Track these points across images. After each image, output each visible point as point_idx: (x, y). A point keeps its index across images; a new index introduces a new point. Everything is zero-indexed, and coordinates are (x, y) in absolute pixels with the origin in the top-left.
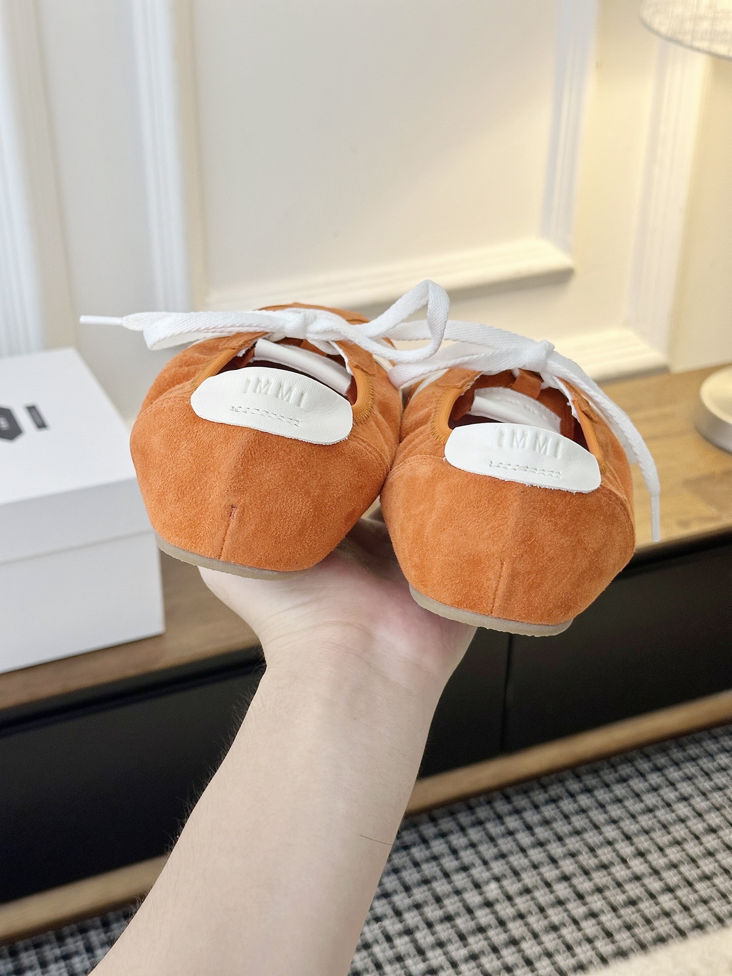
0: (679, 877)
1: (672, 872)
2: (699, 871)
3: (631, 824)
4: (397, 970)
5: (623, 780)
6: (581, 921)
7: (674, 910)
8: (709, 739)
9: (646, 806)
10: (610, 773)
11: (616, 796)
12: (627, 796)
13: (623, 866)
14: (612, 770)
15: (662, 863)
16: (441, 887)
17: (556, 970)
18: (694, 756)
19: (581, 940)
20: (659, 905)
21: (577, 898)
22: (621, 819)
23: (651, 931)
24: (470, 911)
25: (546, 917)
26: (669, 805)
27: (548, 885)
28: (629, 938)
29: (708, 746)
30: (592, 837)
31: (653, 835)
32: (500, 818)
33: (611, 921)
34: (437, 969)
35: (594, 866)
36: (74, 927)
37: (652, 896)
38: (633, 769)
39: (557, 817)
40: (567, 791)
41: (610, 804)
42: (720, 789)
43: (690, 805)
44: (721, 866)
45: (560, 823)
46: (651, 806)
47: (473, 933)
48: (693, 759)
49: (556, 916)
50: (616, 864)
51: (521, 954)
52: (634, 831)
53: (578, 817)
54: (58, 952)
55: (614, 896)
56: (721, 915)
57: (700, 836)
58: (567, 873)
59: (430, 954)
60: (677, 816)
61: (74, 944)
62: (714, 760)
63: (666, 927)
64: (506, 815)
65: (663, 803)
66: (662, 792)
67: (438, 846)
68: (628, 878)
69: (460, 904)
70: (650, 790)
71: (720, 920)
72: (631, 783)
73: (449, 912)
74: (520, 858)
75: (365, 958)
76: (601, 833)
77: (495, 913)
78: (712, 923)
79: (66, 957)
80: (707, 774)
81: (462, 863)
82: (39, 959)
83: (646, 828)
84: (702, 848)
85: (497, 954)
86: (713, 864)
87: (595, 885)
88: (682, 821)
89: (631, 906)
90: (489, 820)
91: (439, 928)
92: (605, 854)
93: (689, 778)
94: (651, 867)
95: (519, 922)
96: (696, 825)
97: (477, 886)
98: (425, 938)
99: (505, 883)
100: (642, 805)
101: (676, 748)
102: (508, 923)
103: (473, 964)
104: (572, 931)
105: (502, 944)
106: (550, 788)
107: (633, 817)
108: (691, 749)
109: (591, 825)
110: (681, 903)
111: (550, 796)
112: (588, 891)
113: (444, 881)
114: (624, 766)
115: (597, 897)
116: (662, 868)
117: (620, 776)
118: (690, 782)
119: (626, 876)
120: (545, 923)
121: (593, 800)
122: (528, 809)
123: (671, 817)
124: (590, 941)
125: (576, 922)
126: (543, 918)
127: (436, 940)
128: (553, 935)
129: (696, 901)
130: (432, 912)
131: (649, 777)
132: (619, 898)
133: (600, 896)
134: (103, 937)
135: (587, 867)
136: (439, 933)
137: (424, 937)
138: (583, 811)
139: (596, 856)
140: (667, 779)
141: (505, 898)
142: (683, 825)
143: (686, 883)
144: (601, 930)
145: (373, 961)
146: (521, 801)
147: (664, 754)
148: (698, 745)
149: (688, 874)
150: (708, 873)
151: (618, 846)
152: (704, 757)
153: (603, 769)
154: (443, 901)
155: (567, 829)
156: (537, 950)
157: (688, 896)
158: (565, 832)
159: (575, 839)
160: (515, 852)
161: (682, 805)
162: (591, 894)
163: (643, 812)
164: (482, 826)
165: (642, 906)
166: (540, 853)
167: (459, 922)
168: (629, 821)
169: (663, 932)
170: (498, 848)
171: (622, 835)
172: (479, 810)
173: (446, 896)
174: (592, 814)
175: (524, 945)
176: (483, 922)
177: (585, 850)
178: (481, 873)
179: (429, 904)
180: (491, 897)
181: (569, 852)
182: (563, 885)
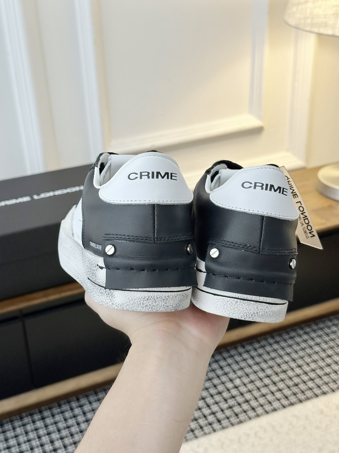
0: (316, 374)
1: (313, 373)
2: (324, 372)
3: (295, 356)
4: (198, 413)
5: (292, 338)
6: (275, 392)
7: (314, 387)
8: (328, 321)
9: (302, 348)
11: (289, 344)
12: (294, 344)
13: (292, 371)
14: (287, 334)
15: (308, 370)
16: (216, 381)
17: (264, 411)
18: (322, 328)
19: (275, 400)
20: (307, 386)
21: (272, 384)
22: (291, 353)
23: (304, 395)
24: (228, 390)
25: (260, 391)
26: (311, 347)
27: (261, 379)
28: (294, 398)
29: (327, 323)
30: (279, 360)
31: (304, 358)
32: (240, 354)
33: (287, 392)
34: (215, 412)
35: (279, 371)
36: (65, 401)
37: (305, 382)
38: (296, 333)
39: (264, 353)
40: (269, 343)
41: (286, 347)
42: (333, 340)
43: (320, 346)
44: (333, 370)
45: (265, 355)
47: (230, 399)
48: (322, 329)
49: (264, 391)
50: (289, 370)
51: (250, 405)
52: (296, 358)
53: (273, 353)
54: (59, 410)
55: (288, 382)
56: (333, 389)
57: (324, 359)
58: (269, 375)
59: (212, 407)
60: (315, 351)
61: (65, 407)
62: (330, 329)
63: (310, 394)
64: (243, 353)
65: (309, 346)
66: (308, 342)
67: (215, 366)
68: (293, 376)
69: (224, 387)
70: (303, 341)
72: (295, 339)
73: (220, 391)
74: (249, 369)
76: (282, 359)
77: (238, 390)
78: (329, 392)
79: (62, 412)
80: (327, 334)
81: (225, 372)
82: (51, 414)
83: (302, 356)
84: (325, 363)
85: (240, 406)
86: (330, 369)
87: (281, 378)
89: (296, 386)
90: (236, 355)
91: (216, 397)
92: (284, 367)
93: (320, 336)
94: (303, 371)
95: (249, 394)
96: (323, 354)
97: (231, 380)
98: (210, 401)
99: (242, 379)
100: (300, 347)
101: (314, 324)
102: (244, 394)
103: (230, 410)
104: (271, 396)
105: (242, 402)
106: (261, 342)
107: (296, 352)
108: (320, 325)
109: (279, 356)
110: (316, 384)
111: (261, 345)
112: (277, 381)
113: (218, 379)
114: (292, 332)
115: (281, 383)
117: (291, 336)
118: (320, 338)
119: (293, 374)
120: (259, 394)
121: (279, 346)
122: (252, 350)
123: (312, 352)
124: (278, 400)
125: (272, 393)
127: (215, 401)
128: (263, 398)
129: (323, 384)
130: (212, 391)
131: (303, 336)
132: (291, 383)
133: (283, 382)
134: (77, 404)
135: (277, 372)
136: (216, 399)
139: (281, 368)
140: (310, 337)
141: (243, 384)
142: (317, 354)
143: (319, 377)
144: (283, 396)
146: (249, 348)
147: (309, 327)
148: (323, 323)
149: (319, 373)
150: (328, 373)
151: (289, 364)
152: (326, 328)
153: (283, 334)
154: (217, 387)
155: (268, 357)
156: (257, 404)
157: (319, 382)
158: (268, 359)
159: (272, 361)
160: (247, 367)
161: (317, 346)
162: (279, 382)
163: (300, 350)
164: (233, 357)
165: (300, 386)
166: (257, 367)
167: (224, 394)
168: (294, 354)
169: (309, 396)
170: (239, 366)
171: (291, 359)
172: (231, 351)
173: (218, 385)
174: (279, 351)
175: (251, 402)
176: (234, 394)
177: (276, 365)
178: (232, 376)
179: (211, 388)
180: (237, 384)
181: (269, 366)
182: (267, 379)
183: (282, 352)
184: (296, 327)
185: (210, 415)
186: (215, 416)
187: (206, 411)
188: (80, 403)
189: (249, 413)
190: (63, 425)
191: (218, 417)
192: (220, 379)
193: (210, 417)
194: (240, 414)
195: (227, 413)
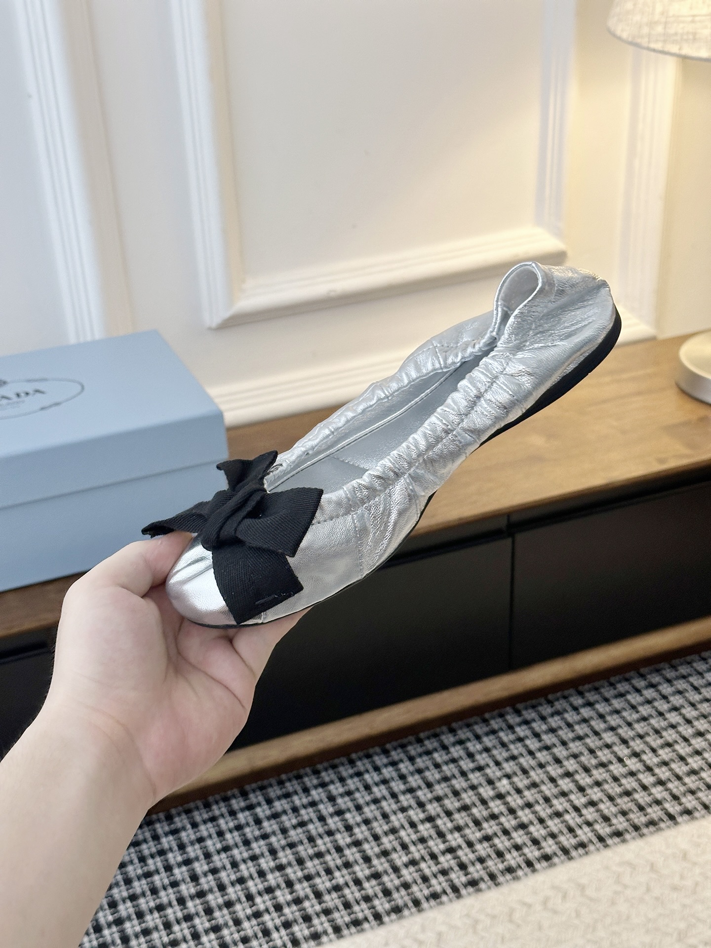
0: (670, 773)
1: (664, 769)
2: (687, 767)
3: (626, 732)
4: (421, 849)
5: (621, 695)
6: (582, 808)
7: (665, 799)
8: (700, 661)
9: (642, 716)
10: (610, 690)
11: (614, 708)
12: (625, 707)
13: (619, 765)
14: (612, 688)
16: (459, 783)
17: (560, 848)
18: (685, 674)
19: (582, 824)
20: (652, 796)
21: (578, 791)
22: (620, 726)
23: (643, 816)
24: (484, 802)
25: (551, 806)
26: (661, 714)
27: (553, 780)
28: (624, 822)
29: (699, 666)
30: (592, 742)
31: (648, 739)
32: (511, 728)
33: (608, 808)
34: (456, 848)
35: (594, 765)
37: (645, 788)
38: (631, 686)
39: (562, 726)
40: (572, 705)
41: (609, 715)
42: (707, 700)
43: (680, 714)
44: (707, 762)
45: (566, 730)
46: (646, 715)
47: (487, 820)
48: (684, 677)
49: (559, 804)
50: (614, 762)
51: (529, 836)
52: (630, 736)
53: (581, 726)
55: (612, 788)
56: (707, 803)
57: (690, 740)
58: (570, 771)
59: (449, 837)
60: (669, 723)
62: (703, 678)
63: (658, 813)
64: (517, 725)
65: (657, 713)
66: (656, 704)
67: (456, 751)
69: (475, 797)
70: (644, 703)
71: (706, 807)
72: (629, 697)
73: (467, 803)
74: (529, 760)
75: (393, 841)
76: (601, 739)
77: (506, 804)
78: (699, 809)
80: (696, 689)
81: (478, 765)
83: (641, 733)
84: (690, 748)
85: (507, 837)
86: (700, 761)
87: (595, 780)
88: (673, 726)
89: (626, 796)
90: (502, 729)
91: (457, 816)
92: (604, 755)
93: (680, 692)
94: (645, 765)
95: (527, 811)
96: (686, 730)
97: (490, 782)
98: (445, 824)
99: (515, 779)
100: (638, 715)
101: (669, 668)
102: (518, 810)
103: (486, 844)
104: (575, 816)
105: (513, 828)
106: (556, 703)
107: (629, 724)
108: (683, 669)
109: (593, 733)
110: (671, 793)
111: (556, 709)
112: (588, 785)
113: (461, 779)
114: (622, 684)
115: (596, 789)
116: (655, 765)
117: (619, 692)
118: (680, 696)
119: (623, 772)
120: (549, 811)
121: (594, 712)
122: (537, 720)
123: (664, 724)
124: (589, 824)
125: (577, 809)
126: (549, 807)
127: (454, 826)
128: (557, 820)
129: (685, 792)
130: (451, 804)
131: (644, 692)
132: (616, 790)
133: (599, 789)
134: (167, 827)
135: (589, 765)
136: (458, 820)
137: (443, 823)
138: (585, 721)
139: (596, 757)
140: (661, 694)
141: (514, 792)
142: (674, 731)
143: (676, 778)
144: (599, 816)
145: (399, 843)
146: (529, 714)
147: (657, 674)
148: (689, 666)
149: (678, 771)
150: (696, 768)
151: (616, 748)
152: (694, 675)
153: (603, 687)
154: (460, 795)
155: (571, 735)
156: (543, 832)
157: (677, 788)
158: (569, 738)
159: (578, 743)
160: (524, 755)
161: (674, 714)
162: (591, 787)
163: (638, 721)
164: (495, 735)
165: (636, 796)
166: (547, 755)
167: (475, 811)
168: (626, 728)
169: (655, 816)
170: (509, 752)
171: (619, 740)
172: (492, 722)
173: (463, 791)
174: (593, 723)
175: (532, 829)
176: (496, 811)
177: (586, 752)
178: (494, 772)
179: (448, 797)
180: (503, 791)
181: (572, 754)
182: (567, 780)
183: (599, 725)
184: (632, 674)
185: (443, 853)
186: (456, 857)
187: (437, 846)
188: (172, 826)
189: (526, 850)
190: (137, 871)
191: (461, 859)
192: (467, 780)
193: (445, 857)
194: (507, 853)
195: (480, 851)
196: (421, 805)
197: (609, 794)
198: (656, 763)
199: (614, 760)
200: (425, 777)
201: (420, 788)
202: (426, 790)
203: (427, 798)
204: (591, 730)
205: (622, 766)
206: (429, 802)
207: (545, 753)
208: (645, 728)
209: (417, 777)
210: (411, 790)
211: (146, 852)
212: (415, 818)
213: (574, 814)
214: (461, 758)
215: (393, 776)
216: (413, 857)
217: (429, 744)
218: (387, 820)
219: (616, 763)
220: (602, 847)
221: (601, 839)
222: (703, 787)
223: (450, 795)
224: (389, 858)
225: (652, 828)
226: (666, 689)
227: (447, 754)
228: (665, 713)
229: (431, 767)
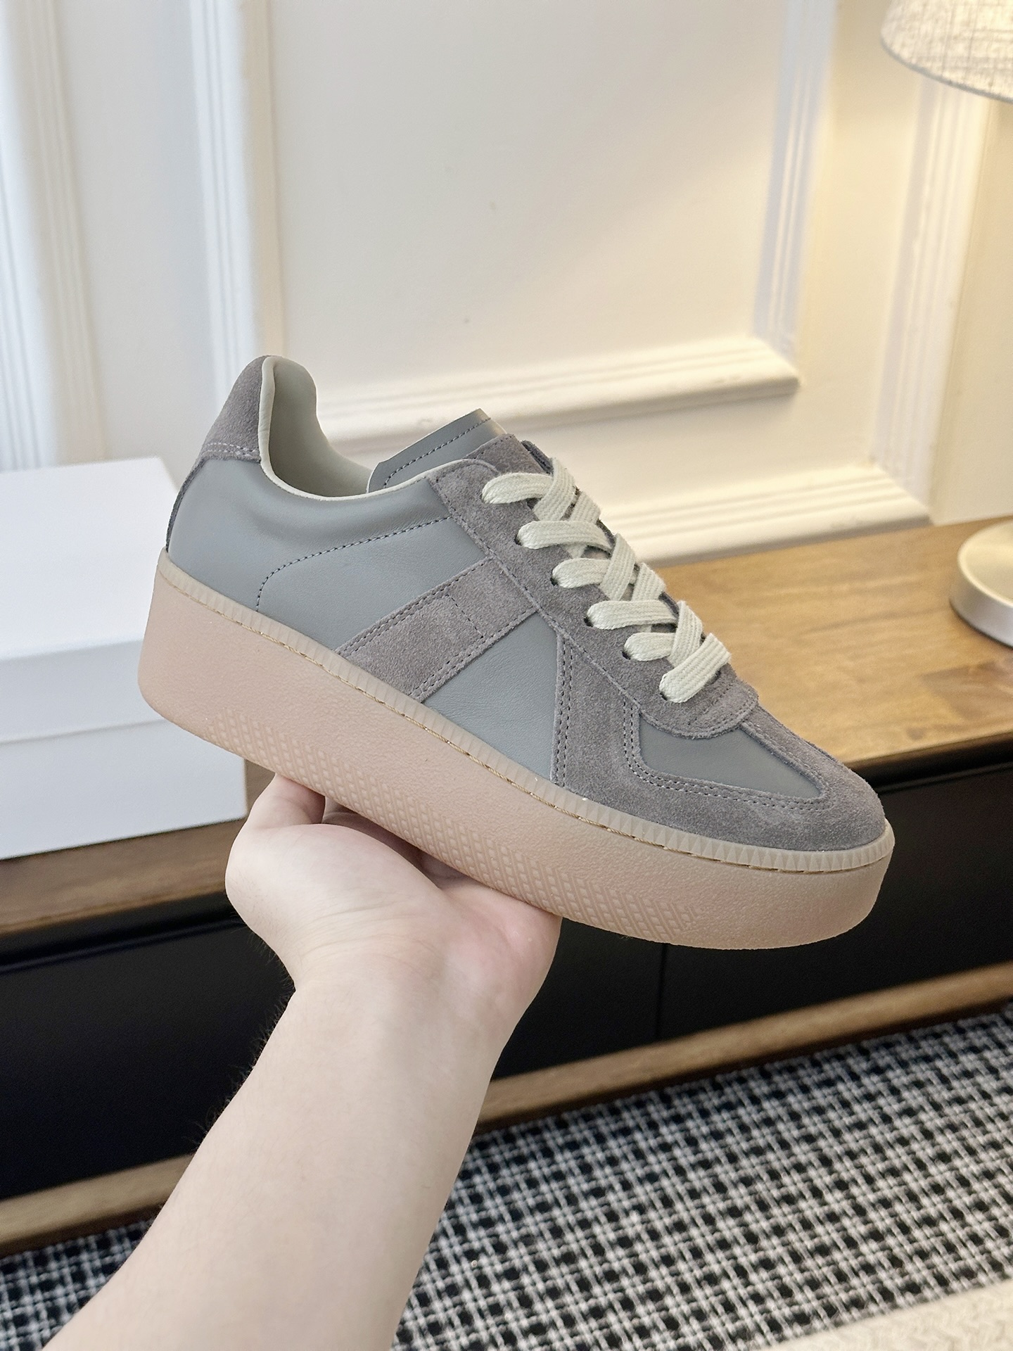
0: (892, 1219)
1: (883, 1212)
2: (920, 1213)
3: (831, 1147)
4: (492, 1325)
5: (829, 1083)
6: (751, 1272)
7: (880, 1264)
8: (954, 1033)
9: (857, 1120)
10: (812, 1074)
11: (816, 1105)
12: (832, 1102)
13: (814, 1201)
14: (815, 1071)
16: (563, 1215)
17: (709, 1337)
18: (931, 1054)
19: (747, 1299)
20: (860, 1258)
21: (745, 1241)
22: (821, 1135)
23: (844, 1290)
24: (598, 1250)
25: (701, 1267)
26: (886, 1119)
27: (709, 1220)
28: (813, 1300)
29: (952, 1042)
30: (776, 1159)
31: (864, 1160)
32: (653, 1126)
33: (791, 1274)
34: (547, 1325)
35: (776, 1199)
36: (60, 1247)
37: (851, 1243)
38: (845, 1069)
39: (732, 1128)
40: (751, 1094)
41: (807, 1115)
42: (959, 1101)
43: (917, 1122)
44: (951, 1207)
45: (737, 1137)
46: (864, 1120)
47: (599, 1282)
48: (927, 1059)
49: (715, 1262)
50: (807, 1197)
51: (663, 1313)
52: (837, 1152)
53: (762, 1131)
54: (34, 1279)
55: (802, 1241)
56: (947, 1275)
57: (927, 1164)
58: (738, 1206)
59: (538, 1306)
60: (898, 1135)
61: (58, 1269)
62: (957, 1063)
63: (867, 1287)
64: (663, 1123)
65: (880, 1117)
66: (881, 1101)
67: (565, 1161)
69: (584, 1243)
70: (863, 1099)
71: (942, 1281)
72: (841, 1087)
73: (572, 1250)
74: (675, 1183)
75: (450, 1308)
76: (791, 1155)
77: (633, 1255)
78: (932, 1285)
79: (47, 1286)
80: (944, 1080)
81: (595, 1185)
82: (10, 1287)
83: (854, 1150)
84: (927, 1181)
85: (629, 1313)
86: (941, 1204)
87: (775, 1224)
88: (903, 1141)
89: (820, 1256)
90: (638, 1128)
91: (553, 1271)
92: (792, 1183)
93: (918, 1084)
94: (855, 1204)
95: (664, 1270)
96: (923, 1149)
97: (612, 1217)
98: (534, 1284)
99: (652, 1215)
100: (852, 1119)
101: (906, 1043)
102: (650, 1267)
103: (593, 1323)
104: (738, 1283)
105: (640, 1297)
106: (728, 1090)
107: (836, 1133)
108: (930, 1046)
109: (779, 1143)
110: (891, 1255)
111: (726, 1100)
112: (764, 1232)
113: (567, 1209)
114: (833, 1064)
115: (775, 1241)
116: (870, 1205)
117: (826, 1077)
118: (919, 1092)
119: (820, 1213)
120: (698, 1273)
121: (784, 1108)
122: (694, 1115)
123: (890, 1137)
124: (758, 1298)
125: (741, 1272)
126: (698, 1266)
127: (548, 1286)
128: (709, 1290)
129: (912, 1254)
130: (547, 1249)
131: (865, 1081)
132: (805, 1243)
133: (780, 1240)
134: (98, 1261)
135: (768, 1199)
136: (555, 1278)
137: (532, 1283)
138: (768, 1122)
139: (781, 1186)
140: (889, 1086)
141: (647, 1236)
142: (905, 1149)
143: (899, 1230)
144: (776, 1287)
145: (458, 1310)
146: (684, 1106)
148: (936, 1042)
149: (905, 1217)
150: (933, 1215)
151: (812, 1173)
152: (943, 1056)
153: (803, 1067)
154: (564, 1234)
155: (745, 1146)
156: (686, 1308)
157: (901, 1245)
158: (742, 1148)
159: (754, 1160)
160: (670, 1175)
161: (907, 1120)
162: (768, 1237)
163: (850, 1129)
164: (629, 1138)
165: (837, 1256)
166: (704, 1178)
167: (583, 1264)
168: (831, 1140)
169: (862, 1292)
170: (646, 1168)
171: (818, 1161)
172: (626, 1115)
173: (568, 1230)
174: (781, 1127)
175: (669, 1301)
176: (616, 1266)
177: (765, 1177)
178: (620, 1201)
179: (544, 1239)
180: (630, 1232)
181: (743, 1175)
182: (731, 1222)
183: (789, 1131)
184: (850, 1048)
185: (526, 1333)
186: (541, 1344)
187: (516, 1320)
188: (108, 1260)
189: (656, 1338)
190: (42, 1332)
191: (553, 1345)
192: (579, 1211)
193: (527, 1342)
194: (625, 1341)
195: (583, 1334)
196: (500, 1248)
197: (793, 1248)
198: (872, 1201)
199: (808, 1194)
200: (512, 1200)
201: (501, 1219)
202: (511, 1225)
203: (511, 1236)
204: (777, 1138)
205: (818, 1205)
206: (513, 1246)
207: (702, 1173)
208: (861, 1142)
209: (499, 1200)
210: (487, 1223)
211: (62, 1302)
212: (488, 1271)
213: (737, 1281)
214: (571, 1172)
215: (462, 1195)
216: (477, 1338)
217: (524, 1146)
218: (443, 1271)
219: (809, 1197)
220: (775, 1341)
221: (775, 1326)
222: (942, 1249)
223: (548, 1235)
224: (440, 1337)
225: (855, 1313)
226: (898, 1077)
227: (549, 1166)
228: (893, 1117)
229: (523, 1186)
